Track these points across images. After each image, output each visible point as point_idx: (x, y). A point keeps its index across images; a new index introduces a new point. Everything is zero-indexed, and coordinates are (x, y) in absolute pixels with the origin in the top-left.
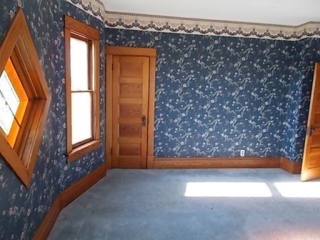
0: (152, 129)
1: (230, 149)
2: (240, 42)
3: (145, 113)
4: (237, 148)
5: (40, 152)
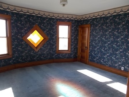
0: (88, 51)
1: (116, 65)
2: (122, 16)
3: (86, 46)
4: (119, 65)
5: (43, 48)
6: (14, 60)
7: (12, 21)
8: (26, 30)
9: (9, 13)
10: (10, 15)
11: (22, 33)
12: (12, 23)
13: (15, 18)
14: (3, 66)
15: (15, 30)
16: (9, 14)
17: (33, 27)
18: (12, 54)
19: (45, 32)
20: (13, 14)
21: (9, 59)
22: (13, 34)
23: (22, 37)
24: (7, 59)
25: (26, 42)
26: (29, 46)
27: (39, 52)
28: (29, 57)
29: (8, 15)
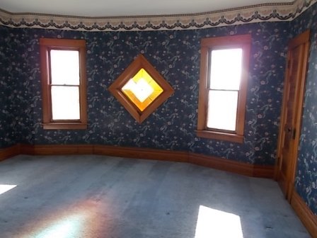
5: (157, 115)
6: (91, 135)
7: (89, 52)
8: (116, 70)
9: (83, 36)
10: (84, 39)
11: (107, 77)
12: (90, 56)
13: (94, 44)
14: (69, 142)
15: (95, 71)
16: (82, 38)
17: (133, 60)
18: (88, 122)
19: (163, 72)
20: (91, 35)
21: (82, 132)
22: (90, 80)
23: (108, 86)
24: (76, 130)
25: (115, 99)
26: (122, 108)
27: (146, 124)
28: (122, 134)
29: (80, 39)
